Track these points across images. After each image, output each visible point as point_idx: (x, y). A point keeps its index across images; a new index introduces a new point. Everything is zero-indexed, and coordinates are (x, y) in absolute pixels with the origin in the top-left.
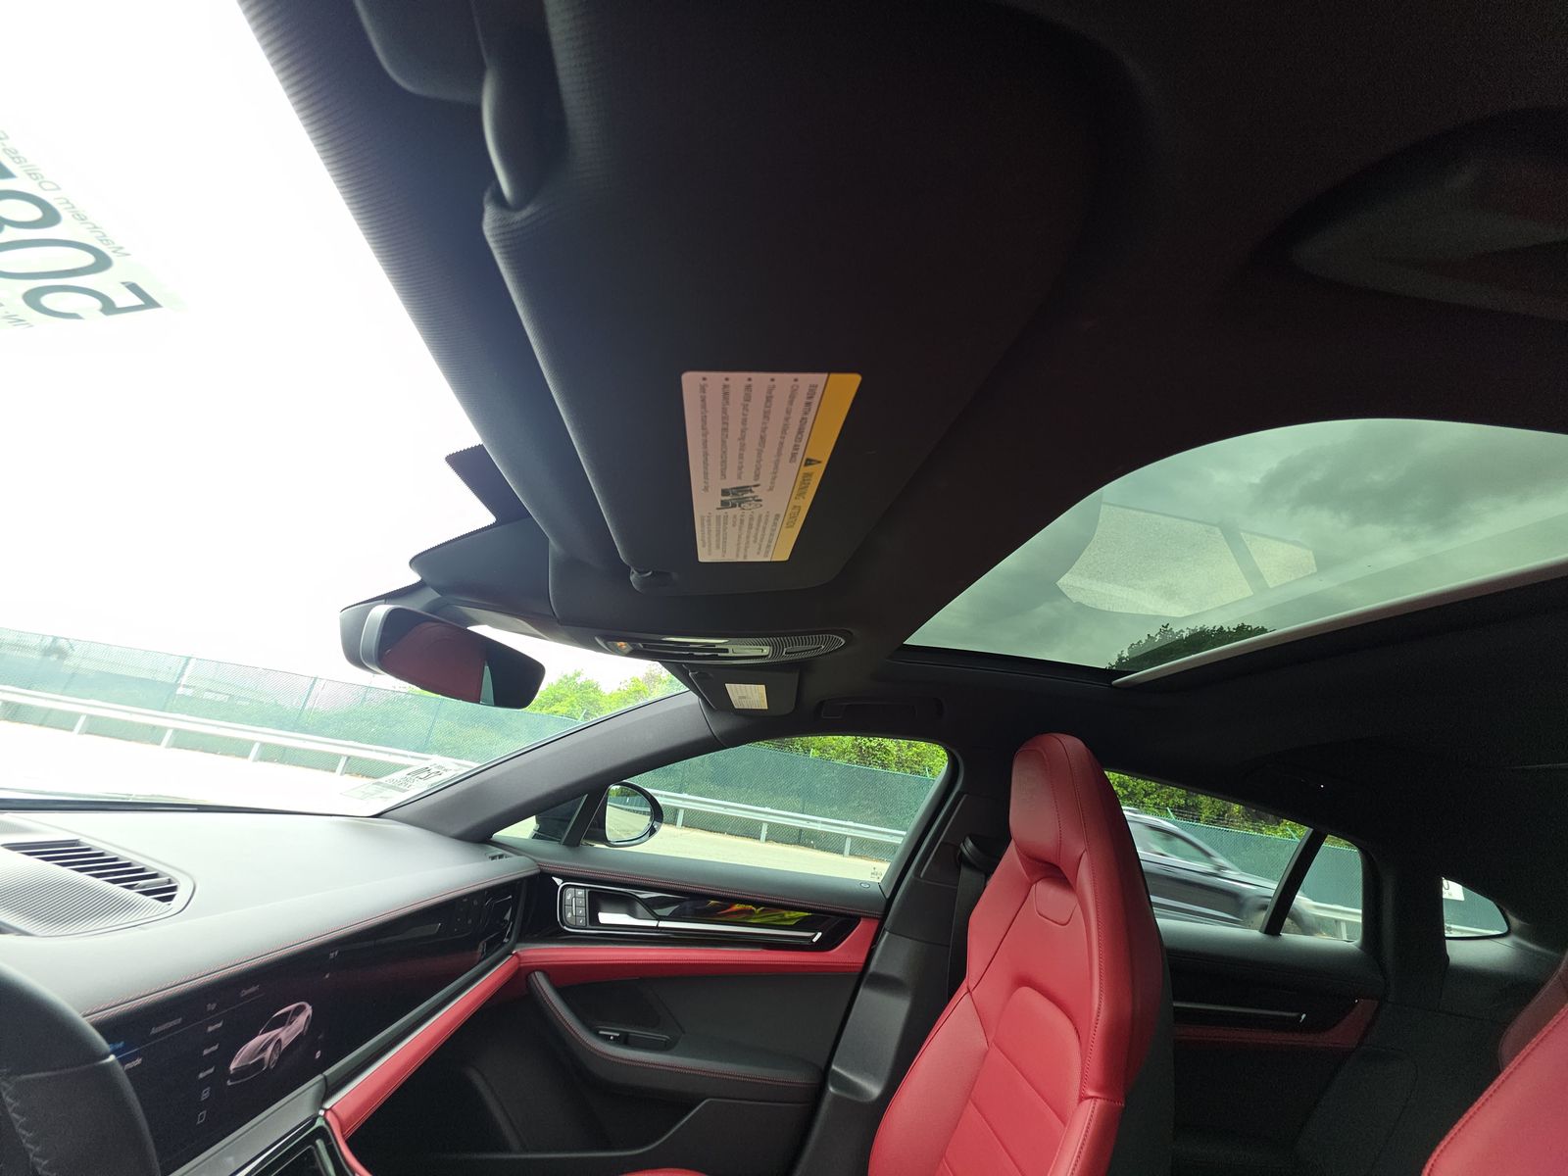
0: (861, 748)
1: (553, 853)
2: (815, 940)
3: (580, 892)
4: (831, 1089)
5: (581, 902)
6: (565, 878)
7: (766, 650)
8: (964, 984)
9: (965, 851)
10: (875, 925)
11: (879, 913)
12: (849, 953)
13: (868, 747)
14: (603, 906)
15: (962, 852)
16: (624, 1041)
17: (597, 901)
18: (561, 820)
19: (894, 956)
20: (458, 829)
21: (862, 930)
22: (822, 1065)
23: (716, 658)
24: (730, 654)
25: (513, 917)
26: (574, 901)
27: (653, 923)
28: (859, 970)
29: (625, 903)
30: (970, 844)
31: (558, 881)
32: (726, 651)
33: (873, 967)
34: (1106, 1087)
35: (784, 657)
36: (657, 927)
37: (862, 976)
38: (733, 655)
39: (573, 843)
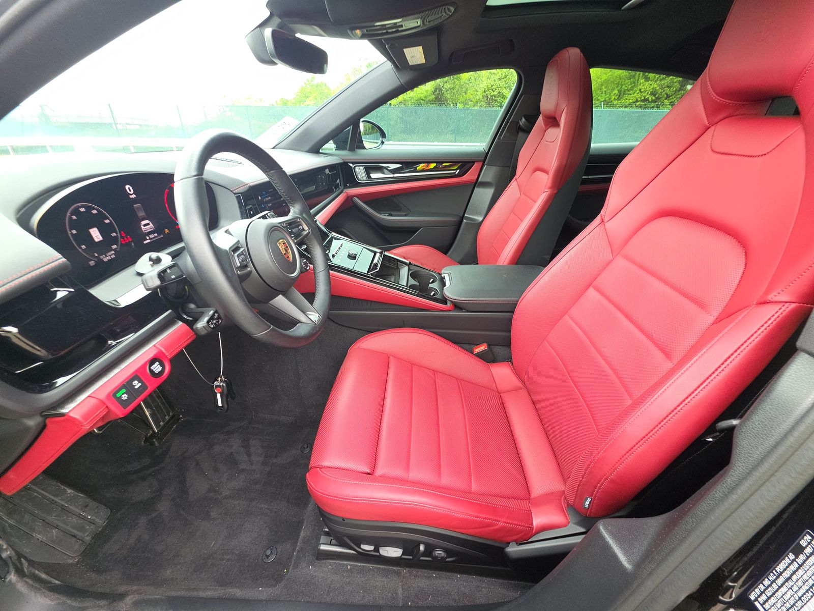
0: (488, 97)
1: (346, 155)
2: (456, 173)
3: (361, 168)
4: (465, 221)
5: (363, 171)
6: (353, 163)
7: (419, 22)
8: (515, 178)
9: (521, 124)
10: (481, 163)
11: (483, 159)
12: (470, 176)
13: (492, 96)
14: (371, 172)
15: (520, 125)
16: (391, 215)
17: (368, 170)
18: (343, 142)
19: (489, 174)
20: (307, 148)
21: (476, 166)
22: (461, 215)
23: (397, 31)
24: (404, 28)
25: (340, 181)
26: (360, 172)
27: (392, 176)
28: (475, 182)
29: (380, 169)
30: (523, 120)
31: (351, 165)
32: (402, 26)
33: (480, 180)
34: (552, 187)
35: (429, 25)
36: (394, 177)
37: (476, 184)
38: (406, 28)
39: (352, 149)
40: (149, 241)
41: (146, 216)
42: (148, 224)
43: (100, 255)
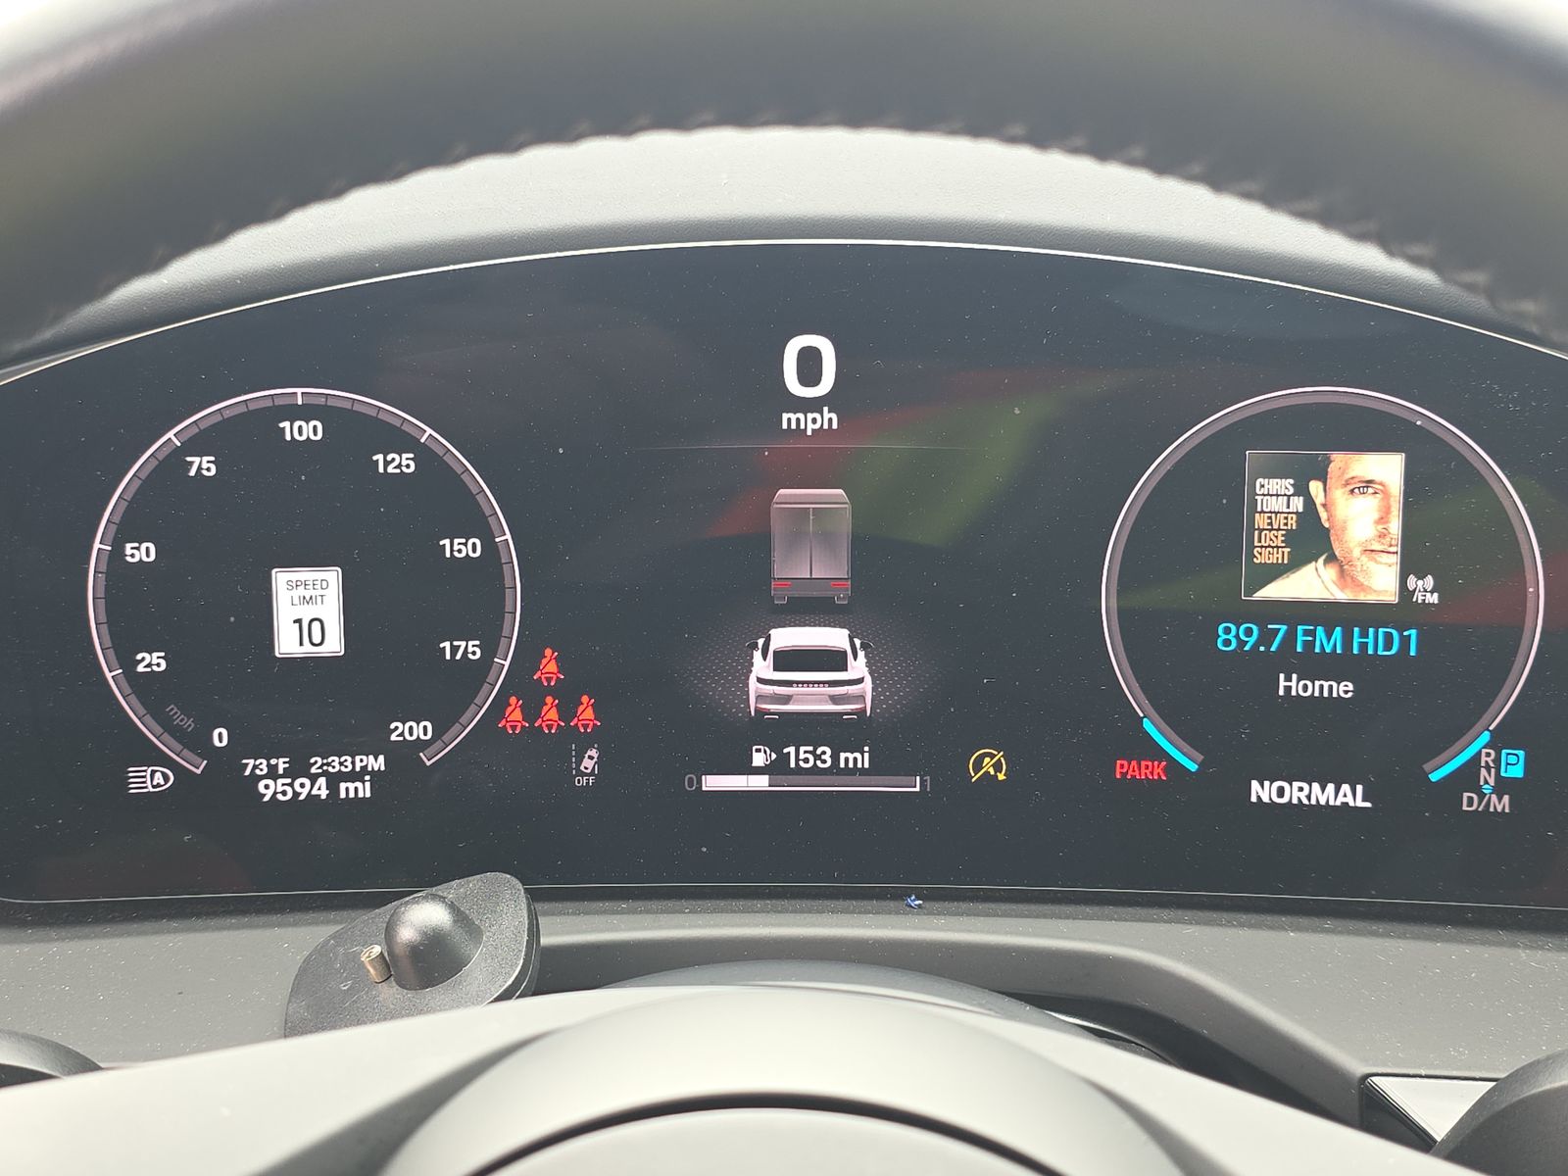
40: (760, 782)
41: (841, 598)
42: (834, 660)
43: (242, 746)
